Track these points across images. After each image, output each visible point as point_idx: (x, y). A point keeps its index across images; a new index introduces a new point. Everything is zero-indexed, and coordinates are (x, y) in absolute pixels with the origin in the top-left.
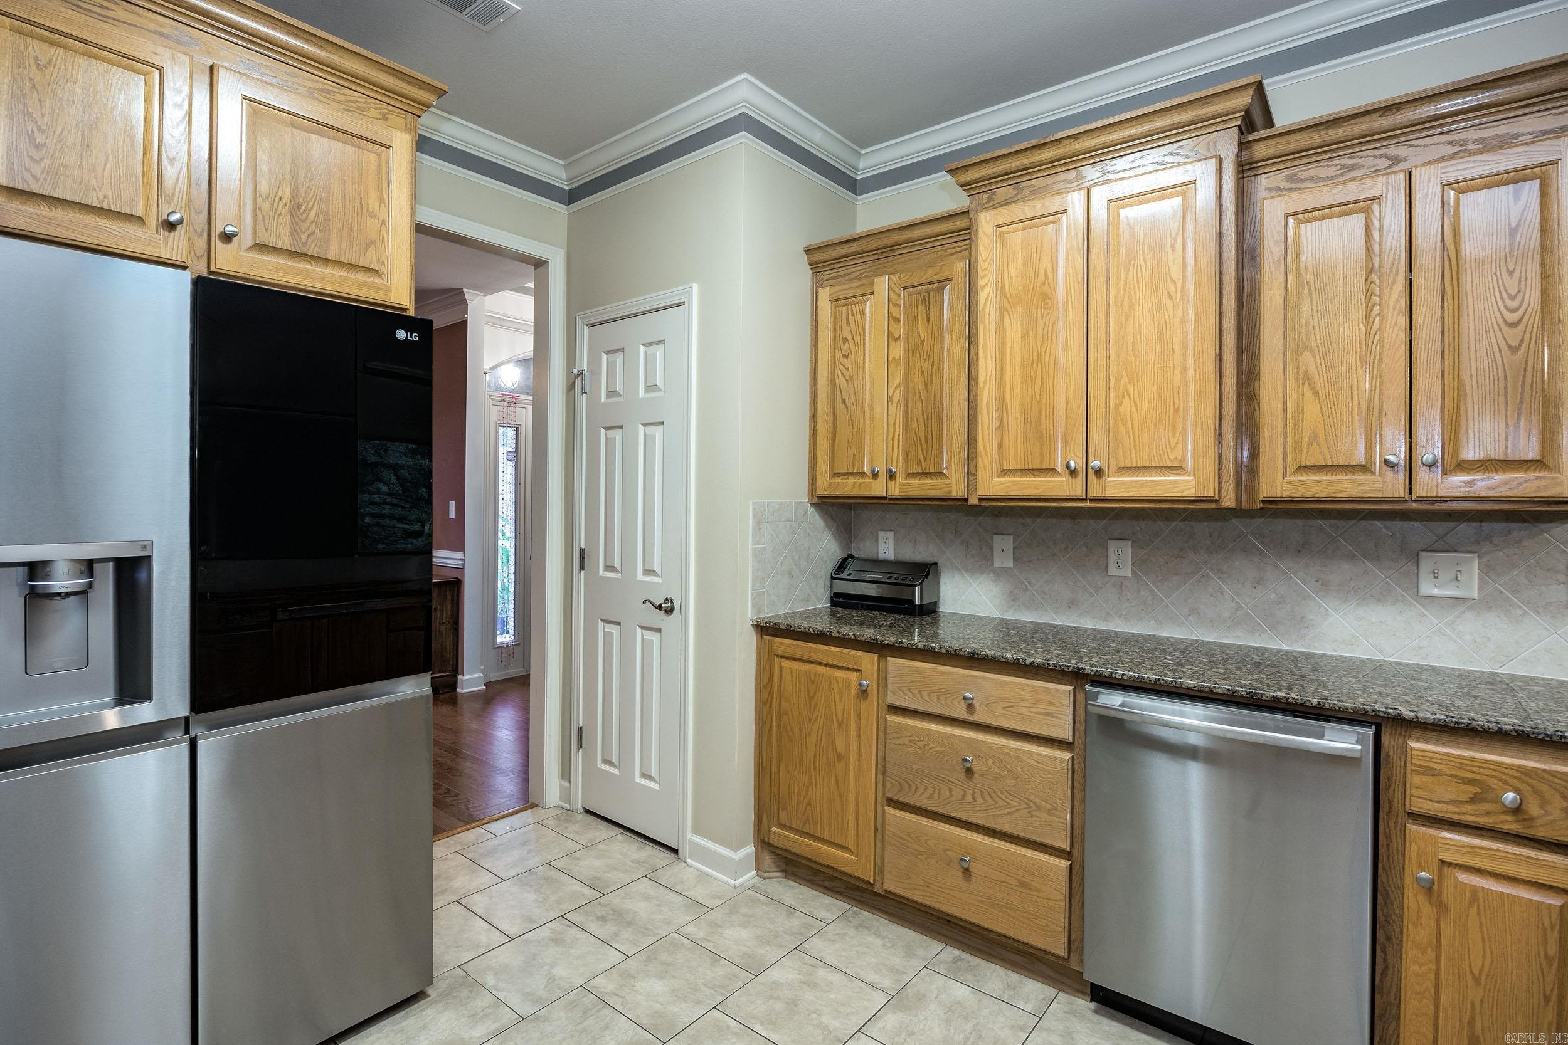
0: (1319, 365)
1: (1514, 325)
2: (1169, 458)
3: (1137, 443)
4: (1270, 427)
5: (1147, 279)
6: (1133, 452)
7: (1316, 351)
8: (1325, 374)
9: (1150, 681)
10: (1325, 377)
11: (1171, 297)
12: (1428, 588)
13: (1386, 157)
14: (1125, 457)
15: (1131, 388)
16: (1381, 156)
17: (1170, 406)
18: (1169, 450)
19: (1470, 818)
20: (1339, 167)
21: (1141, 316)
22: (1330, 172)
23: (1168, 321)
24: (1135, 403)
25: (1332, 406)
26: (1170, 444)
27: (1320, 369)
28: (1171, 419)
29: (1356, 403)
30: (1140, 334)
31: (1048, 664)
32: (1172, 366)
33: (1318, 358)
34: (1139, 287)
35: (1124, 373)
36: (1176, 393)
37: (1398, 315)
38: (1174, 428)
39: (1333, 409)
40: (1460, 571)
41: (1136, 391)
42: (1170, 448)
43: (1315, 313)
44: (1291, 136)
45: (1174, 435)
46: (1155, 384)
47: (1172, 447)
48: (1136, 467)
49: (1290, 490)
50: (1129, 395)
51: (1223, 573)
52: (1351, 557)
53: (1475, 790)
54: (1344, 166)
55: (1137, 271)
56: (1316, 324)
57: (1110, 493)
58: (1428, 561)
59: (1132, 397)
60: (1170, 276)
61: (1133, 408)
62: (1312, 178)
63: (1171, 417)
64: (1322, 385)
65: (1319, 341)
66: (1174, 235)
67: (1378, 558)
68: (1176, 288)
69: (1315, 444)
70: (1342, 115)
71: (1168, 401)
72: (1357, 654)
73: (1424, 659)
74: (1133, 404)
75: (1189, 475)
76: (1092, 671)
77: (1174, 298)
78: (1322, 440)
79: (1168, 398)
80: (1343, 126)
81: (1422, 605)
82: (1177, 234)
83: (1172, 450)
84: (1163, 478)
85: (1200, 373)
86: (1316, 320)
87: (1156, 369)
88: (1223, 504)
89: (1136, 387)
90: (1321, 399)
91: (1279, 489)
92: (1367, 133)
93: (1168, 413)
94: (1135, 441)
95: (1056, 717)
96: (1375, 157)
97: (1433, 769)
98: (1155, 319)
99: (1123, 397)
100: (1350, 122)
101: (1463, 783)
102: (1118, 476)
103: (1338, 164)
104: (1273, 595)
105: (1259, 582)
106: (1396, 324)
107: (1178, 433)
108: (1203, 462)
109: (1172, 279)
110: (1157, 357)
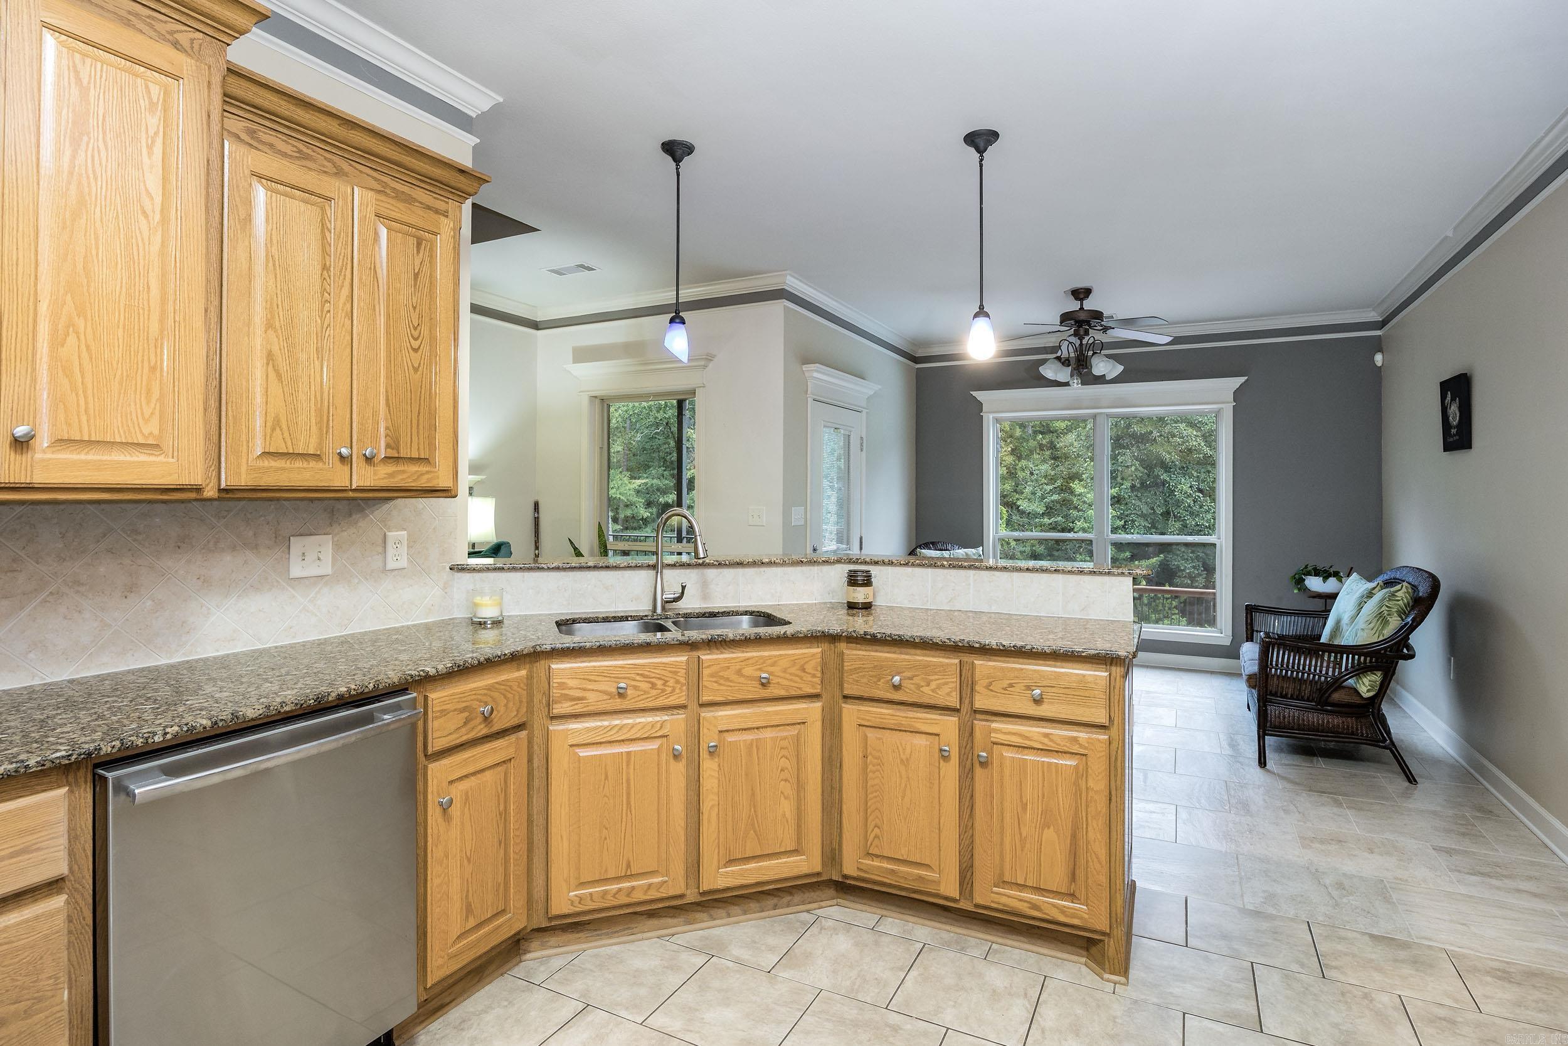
0: (282, 347)
1: (416, 350)
2: (141, 432)
3: (91, 406)
4: (234, 404)
5: (109, 173)
6: (84, 418)
7: (280, 331)
8: (287, 358)
9: (205, 728)
10: (288, 361)
11: (146, 216)
12: (296, 571)
13: (334, 164)
14: (69, 425)
15: (81, 323)
16: (329, 160)
17: (143, 362)
18: (140, 420)
19: (464, 738)
20: (295, 149)
21: (98, 223)
22: (288, 149)
23: (140, 244)
24: (88, 347)
25: (294, 392)
26: (142, 414)
27: (283, 351)
28: (144, 383)
29: (313, 392)
30: (97, 249)
31: (27, 767)
32: (147, 309)
33: (281, 339)
34: (96, 179)
35: (69, 298)
36: (152, 345)
37: (345, 317)
38: (149, 392)
39: (294, 396)
40: (320, 552)
41: (89, 329)
42: (143, 418)
43: (279, 292)
44: (263, 90)
45: (148, 402)
46: (121, 326)
47: (147, 416)
48: (88, 441)
49: (256, 478)
50: (77, 333)
51: (80, 584)
52: (234, 548)
53: (466, 714)
54: (300, 151)
55: (93, 157)
56: (280, 303)
57: (39, 477)
58: (297, 544)
59: (82, 337)
60: (145, 185)
61: (85, 354)
62: (271, 146)
63: (145, 378)
64: (285, 369)
65: (282, 322)
66: (151, 133)
67: (256, 547)
68: (153, 204)
69: (278, 429)
70: (315, 103)
71: (140, 354)
72: (239, 648)
73: (294, 637)
74: (83, 347)
75: (167, 456)
76: (113, 747)
77: (151, 218)
78: (284, 427)
79: (141, 352)
80: (309, 113)
81: (293, 588)
82: (156, 133)
83: (147, 421)
84: (128, 458)
85: (185, 327)
86: (280, 299)
87: (122, 305)
88: (205, 493)
89: (89, 324)
90: (284, 383)
91: (244, 476)
92: (326, 132)
93: (140, 371)
94: (86, 403)
95: (38, 849)
96: (326, 158)
97: (445, 710)
98: (122, 236)
99: (67, 334)
100: (316, 114)
101: (461, 712)
102: (53, 452)
103: (296, 147)
104: (149, 603)
105: (131, 589)
106: (343, 325)
107: (154, 401)
108: (189, 440)
109: (147, 190)
110: (124, 290)
